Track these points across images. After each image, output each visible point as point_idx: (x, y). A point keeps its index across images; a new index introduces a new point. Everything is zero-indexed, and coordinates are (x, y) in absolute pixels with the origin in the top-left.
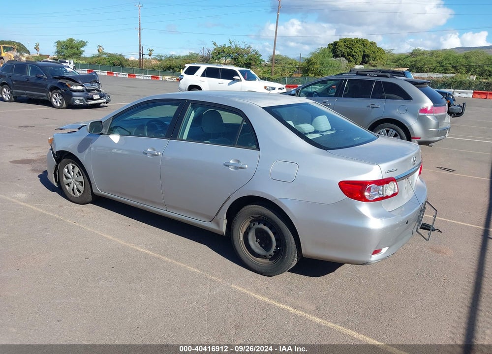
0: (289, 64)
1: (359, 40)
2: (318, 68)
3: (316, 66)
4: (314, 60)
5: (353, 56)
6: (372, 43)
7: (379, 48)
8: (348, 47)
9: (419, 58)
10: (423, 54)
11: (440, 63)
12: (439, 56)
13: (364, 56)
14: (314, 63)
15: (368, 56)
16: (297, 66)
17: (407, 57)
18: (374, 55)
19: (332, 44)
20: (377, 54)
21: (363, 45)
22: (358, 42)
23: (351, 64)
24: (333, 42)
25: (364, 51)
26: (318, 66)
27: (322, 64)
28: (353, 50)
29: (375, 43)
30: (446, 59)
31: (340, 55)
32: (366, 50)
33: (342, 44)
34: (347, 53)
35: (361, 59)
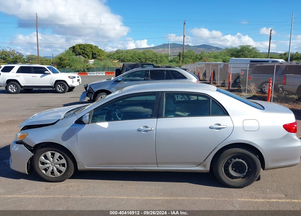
0: (45, 61)
1: (88, 45)
2: (67, 63)
3: (66, 62)
4: (64, 58)
5: (86, 54)
6: (96, 47)
7: (100, 50)
8: (82, 49)
9: (120, 54)
10: (122, 52)
11: (132, 57)
12: (131, 53)
13: (93, 54)
14: (64, 60)
15: (95, 54)
16: (51, 62)
17: (114, 54)
18: (98, 54)
19: (72, 48)
20: (100, 53)
21: (91, 48)
22: (88, 46)
23: (86, 59)
24: (72, 46)
25: (92, 51)
26: (68, 61)
27: (69, 60)
28: (85, 50)
29: (97, 47)
30: (134, 55)
31: (78, 54)
32: (93, 51)
33: (78, 47)
34: (82, 53)
35: (91, 56)
